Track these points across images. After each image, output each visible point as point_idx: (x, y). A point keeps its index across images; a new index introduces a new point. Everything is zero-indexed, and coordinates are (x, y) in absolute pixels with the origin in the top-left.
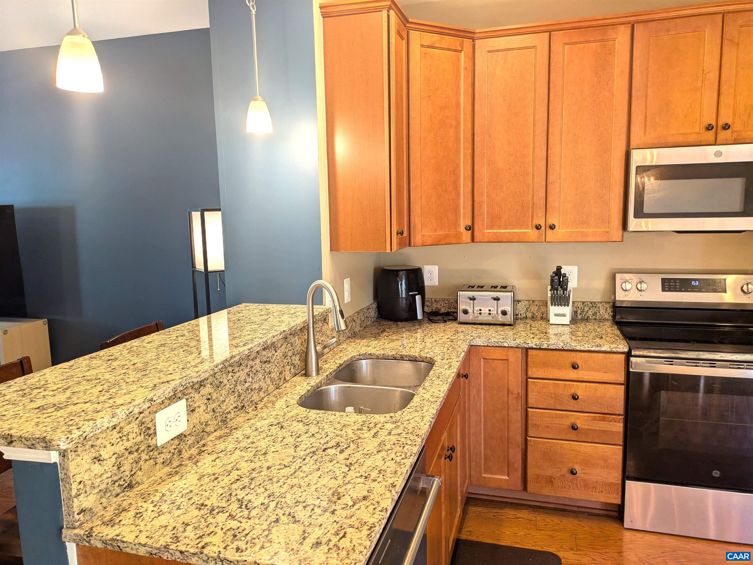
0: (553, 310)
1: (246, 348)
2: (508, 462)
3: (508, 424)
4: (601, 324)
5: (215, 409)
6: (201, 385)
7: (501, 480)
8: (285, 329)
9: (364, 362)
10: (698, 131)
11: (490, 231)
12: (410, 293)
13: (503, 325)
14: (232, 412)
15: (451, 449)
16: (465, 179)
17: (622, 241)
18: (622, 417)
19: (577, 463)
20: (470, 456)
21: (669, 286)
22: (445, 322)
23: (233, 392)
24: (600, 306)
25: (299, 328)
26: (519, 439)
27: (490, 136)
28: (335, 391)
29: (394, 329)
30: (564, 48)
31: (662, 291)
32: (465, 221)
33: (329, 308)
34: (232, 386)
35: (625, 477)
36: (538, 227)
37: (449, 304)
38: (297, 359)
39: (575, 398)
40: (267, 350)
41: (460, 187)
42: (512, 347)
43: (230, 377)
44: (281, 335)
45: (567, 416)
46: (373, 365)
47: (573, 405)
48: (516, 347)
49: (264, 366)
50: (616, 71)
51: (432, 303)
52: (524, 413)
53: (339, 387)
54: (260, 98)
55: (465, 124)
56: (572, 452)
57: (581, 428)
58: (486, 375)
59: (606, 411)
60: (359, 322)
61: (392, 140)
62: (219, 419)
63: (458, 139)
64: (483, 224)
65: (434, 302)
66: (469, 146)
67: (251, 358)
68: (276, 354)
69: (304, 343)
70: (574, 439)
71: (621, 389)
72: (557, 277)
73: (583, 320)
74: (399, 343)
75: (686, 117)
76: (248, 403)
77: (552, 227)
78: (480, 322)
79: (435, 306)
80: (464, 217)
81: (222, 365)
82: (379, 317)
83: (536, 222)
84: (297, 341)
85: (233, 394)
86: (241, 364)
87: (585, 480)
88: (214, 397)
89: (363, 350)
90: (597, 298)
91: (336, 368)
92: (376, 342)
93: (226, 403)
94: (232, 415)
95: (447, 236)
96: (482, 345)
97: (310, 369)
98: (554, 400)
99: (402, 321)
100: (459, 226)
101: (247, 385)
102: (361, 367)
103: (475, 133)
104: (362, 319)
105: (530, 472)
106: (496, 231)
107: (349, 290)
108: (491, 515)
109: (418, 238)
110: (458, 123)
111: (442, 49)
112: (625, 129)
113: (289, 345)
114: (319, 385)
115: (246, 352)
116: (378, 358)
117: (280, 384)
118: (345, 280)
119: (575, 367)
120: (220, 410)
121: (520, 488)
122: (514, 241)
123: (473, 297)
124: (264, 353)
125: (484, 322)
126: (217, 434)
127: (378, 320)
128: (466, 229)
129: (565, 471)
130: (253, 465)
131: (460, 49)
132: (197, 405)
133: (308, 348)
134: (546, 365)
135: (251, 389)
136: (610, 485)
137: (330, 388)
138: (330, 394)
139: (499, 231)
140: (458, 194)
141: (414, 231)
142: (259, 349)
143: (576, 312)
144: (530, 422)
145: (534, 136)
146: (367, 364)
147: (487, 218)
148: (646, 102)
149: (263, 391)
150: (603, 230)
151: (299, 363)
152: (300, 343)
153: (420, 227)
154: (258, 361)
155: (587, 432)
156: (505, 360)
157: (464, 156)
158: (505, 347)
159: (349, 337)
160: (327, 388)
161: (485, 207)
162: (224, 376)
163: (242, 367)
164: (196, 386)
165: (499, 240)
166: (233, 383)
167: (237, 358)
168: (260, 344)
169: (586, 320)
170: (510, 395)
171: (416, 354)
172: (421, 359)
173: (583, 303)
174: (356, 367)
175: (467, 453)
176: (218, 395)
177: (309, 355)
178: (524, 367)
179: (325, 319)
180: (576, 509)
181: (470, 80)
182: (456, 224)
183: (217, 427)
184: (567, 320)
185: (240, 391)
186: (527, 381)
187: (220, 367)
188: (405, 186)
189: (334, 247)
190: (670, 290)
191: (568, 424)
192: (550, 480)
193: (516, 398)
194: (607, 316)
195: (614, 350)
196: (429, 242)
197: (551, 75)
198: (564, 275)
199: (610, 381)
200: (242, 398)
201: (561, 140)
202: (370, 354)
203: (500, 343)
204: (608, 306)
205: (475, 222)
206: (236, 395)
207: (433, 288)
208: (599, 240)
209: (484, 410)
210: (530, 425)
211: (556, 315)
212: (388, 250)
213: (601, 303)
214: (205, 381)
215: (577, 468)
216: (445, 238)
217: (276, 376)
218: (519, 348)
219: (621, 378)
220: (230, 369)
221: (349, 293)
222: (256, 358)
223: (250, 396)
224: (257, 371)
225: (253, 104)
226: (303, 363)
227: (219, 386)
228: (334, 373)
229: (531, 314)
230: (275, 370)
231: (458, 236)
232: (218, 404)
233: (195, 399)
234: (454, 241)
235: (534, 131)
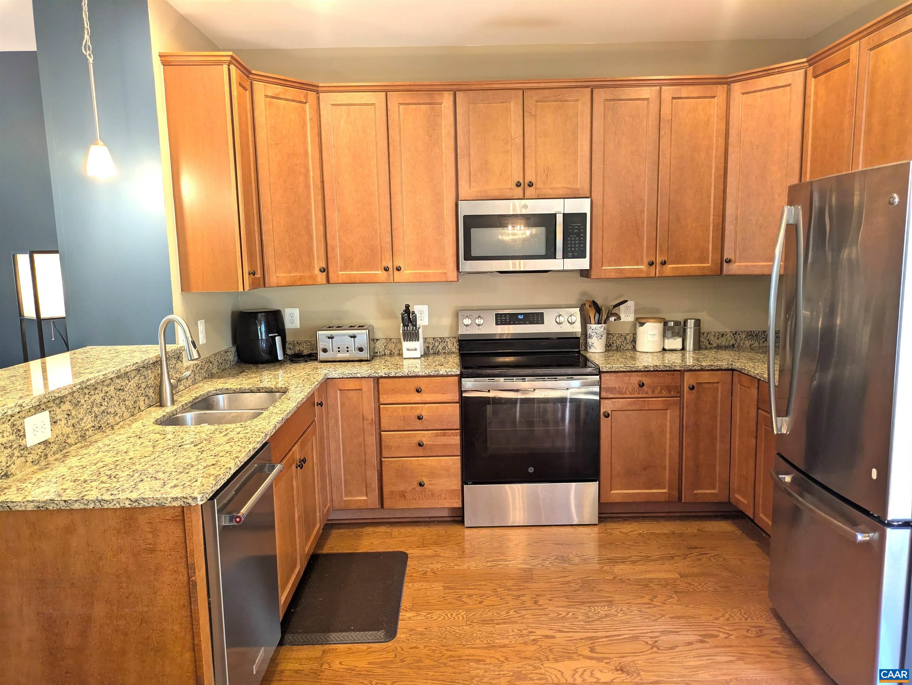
0: (406, 345)
1: (101, 374)
2: (366, 484)
3: (364, 447)
4: (448, 356)
5: (75, 425)
6: (62, 402)
7: (360, 500)
8: (138, 361)
9: (220, 397)
10: (510, 187)
11: (343, 273)
12: (270, 335)
13: (361, 361)
14: (90, 430)
15: (303, 460)
16: (317, 223)
17: (458, 281)
18: (459, 431)
19: (425, 476)
20: (331, 482)
21: (501, 320)
22: (306, 361)
23: (90, 412)
24: (448, 340)
25: (151, 362)
26: (375, 461)
27: (338, 183)
28: (191, 418)
29: (254, 368)
30: (399, 108)
31: (496, 325)
32: (319, 263)
33: (183, 347)
34: (89, 407)
35: (464, 482)
36: (386, 269)
37: (311, 345)
38: (151, 391)
39: (420, 418)
40: (121, 379)
41: (312, 231)
42: (365, 377)
43: (86, 398)
44: (134, 366)
45: (415, 435)
46: (229, 399)
47: (418, 424)
48: (368, 377)
49: (118, 393)
50: (444, 132)
51: (294, 346)
52: (378, 437)
53: (195, 414)
54: (100, 142)
55: (314, 172)
56: (420, 467)
57: (426, 445)
58: (343, 405)
59: (446, 427)
60: (216, 364)
61: (239, 185)
62: (79, 434)
63: (307, 186)
64: (337, 267)
65: (296, 344)
66: (320, 192)
67: (105, 383)
68: (130, 384)
69: (157, 377)
70: (421, 455)
71: (457, 407)
72: (406, 314)
73: (434, 354)
74: (258, 379)
75: (501, 175)
76: (104, 425)
77: (399, 269)
78: (339, 359)
79: (297, 349)
80: (318, 259)
81: (79, 386)
82: (238, 362)
83: (385, 264)
84: (151, 375)
85: (90, 414)
86: (96, 388)
87: (432, 490)
88: (73, 414)
89: (220, 386)
90: (446, 335)
91: (191, 400)
92: (234, 380)
93: (84, 421)
94: (90, 433)
95: (301, 278)
96: (338, 377)
97: (165, 402)
98: (403, 422)
99: (262, 363)
100: (314, 268)
101: (103, 408)
102: (218, 402)
103: (325, 180)
104: (220, 361)
105: (386, 490)
106: (349, 273)
107: (204, 332)
108: (351, 534)
109: (273, 278)
110: (308, 171)
111: (287, 100)
112: (454, 182)
113: (142, 377)
114: (175, 412)
115: (101, 377)
116: (235, 392)
117: (135, 413)
118: (199, 322)
119: (418, 391)
120: (79, 426)
121: (378, 506)
122: (366, 281)
123: (332, 335)
124: (118, 381)
125: (343, 359)
126: (79, 445)
127: (239, 364)
128: (320, 270)
129: (415, 484)
130: (116, 459)
131: (305, 101)
132: (58, 418)
133: (161, 382)
134: (394, 391)
135: (107, 412)
136: (453, 491)
137: (186, 416)
138: (186, 421)
139: (352, 273)
140: (311, 238)
141: (268, 273)
142: (113, 376)
143: (428, 347)
144: (383, 444)
145: (378, 185)
146: (223, 399)
147: (340, 261)
148: (469, 160)
149: (118, 416)
150: (441, 271)
151: (153, 395)
152: (153, 376)
153: (274, 269)
154: (112, 388)
155: (432, 447)
156: (359, 390)
157: (315, 202)
158: (359, 377)
159: (206, 378)
160: (183, 416)
161: (338, 250)
162: (81, 396)
163: (97, 391)
164: (57, 401)
165: (353, 281)
166: (90, 404)
167: (93, 381)
168: (114, 371)
169: (437, 353)
170: (365, 422)
171: (273, 386)
172: (276, 390)
173: (434, 339)
174: (213, 401)
175: (328, 478)
176: (77, 413)
177: (163, 390)
178: (376, 396)
179: (179, 357)
180: (428, 519)
181: (316, 131)
182: (310, 267)
183: (77, 441)
184: (418, 354)
185: (96, 412)
186: (379, 407)
187: (78, 387)
188: (256, 229)
189: (185, 287)
190: (501, 324)
191: (415, 442)
192: (403, 495)
193: (370, 423)
194: (454, 350)
195: (449, 373)
196: (284, 283)
197: (390, 131)
198: (413, 313)
199: (448, 401)
200: (99, 419)
201: (402, 190)
202: (227, 389)
203: (353, 374)
204: (454, 340)
205: (329, 265)
206: (93, 415)
207: (295, 330)
208: (438, 280)
209: (342, 437)
210: (383, 447)
211: (408, 350)
212: (241, 289)
213: (449, 338)
214: (65, 399)
215: (425, 480)
216: (300, 279)
217: (130, 404)
218: (371, 377)
219: (457, 398)
220: (87, 391)
221: (205, 335)
222: (110, 384)
223: (106, 418)
224: (112, 397)
225: (93, 148)
226: (157, 397)
227: (77, 404)
228: (190, 404)
229: (389, 352)
230: (130, 398)
231: (313, 277)
232: (77, 420)
233: (57, 413)
234: (309, 282)
235: (378, 182)
